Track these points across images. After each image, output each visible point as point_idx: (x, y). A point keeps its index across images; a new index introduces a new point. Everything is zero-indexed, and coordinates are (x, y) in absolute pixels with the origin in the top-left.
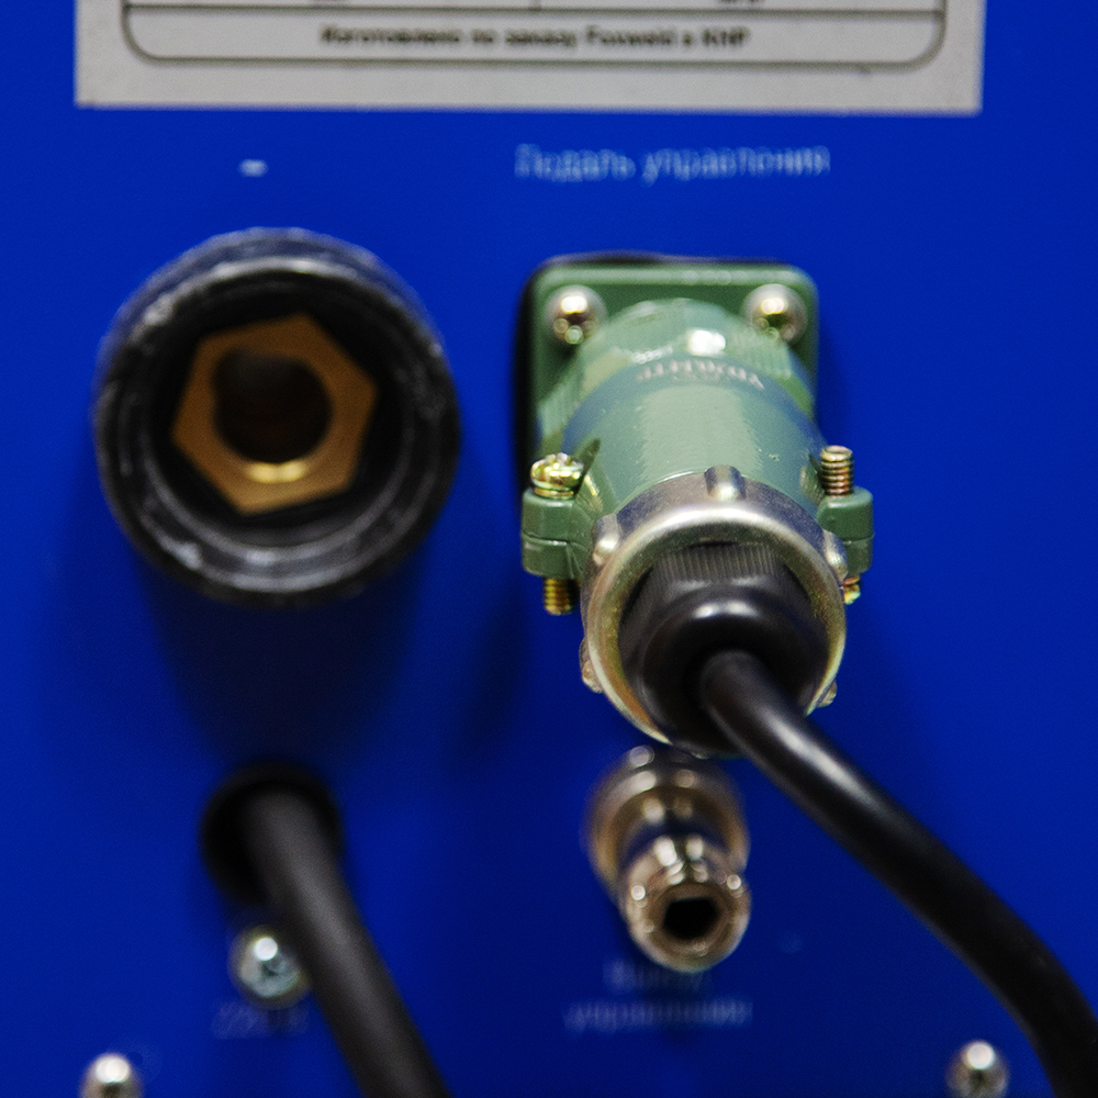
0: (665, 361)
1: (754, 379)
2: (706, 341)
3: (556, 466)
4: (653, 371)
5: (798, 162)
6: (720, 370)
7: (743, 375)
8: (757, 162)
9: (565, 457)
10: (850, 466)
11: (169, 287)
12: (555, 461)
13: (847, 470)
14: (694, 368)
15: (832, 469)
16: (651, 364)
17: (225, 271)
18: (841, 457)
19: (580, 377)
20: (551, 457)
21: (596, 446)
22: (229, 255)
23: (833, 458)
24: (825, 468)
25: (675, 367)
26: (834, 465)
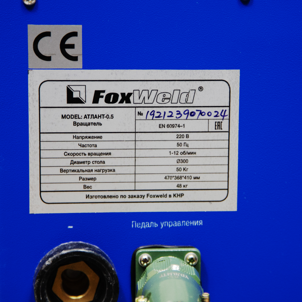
0: (166, 272)
1: (187, 277)
2: (175, 267)
3: (141, 299)
4: (163, 275)
5: (195, 223)
6: (178, 275)
7: (184, 276)
8: (186, 223)
9: (143, 297)
10: (209, 298)
11: (51, 256)
12: (141, 298)
13: (208, 299)
14: (173, 274)
15: (205, 299)
16: (163, 273)
17: (64, 252)
18: (207, 296)
19: (147, 276)
20: (140, 297)
21: (150, 294)
22: (65, 248)
23: (205, 296)
24: (203, 298)
25: (168, 274)
26: (205, 298)
